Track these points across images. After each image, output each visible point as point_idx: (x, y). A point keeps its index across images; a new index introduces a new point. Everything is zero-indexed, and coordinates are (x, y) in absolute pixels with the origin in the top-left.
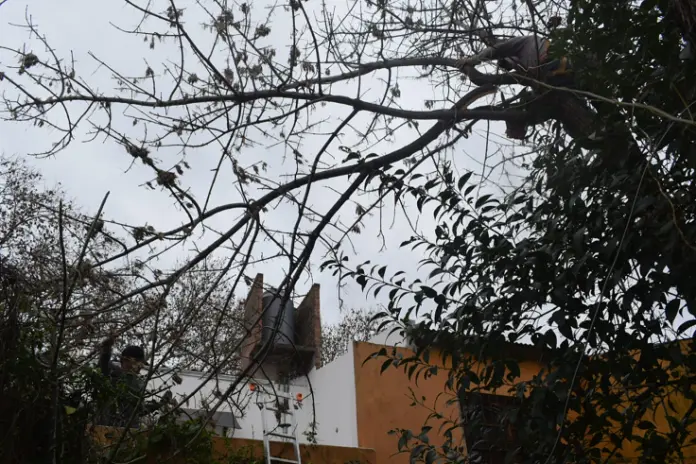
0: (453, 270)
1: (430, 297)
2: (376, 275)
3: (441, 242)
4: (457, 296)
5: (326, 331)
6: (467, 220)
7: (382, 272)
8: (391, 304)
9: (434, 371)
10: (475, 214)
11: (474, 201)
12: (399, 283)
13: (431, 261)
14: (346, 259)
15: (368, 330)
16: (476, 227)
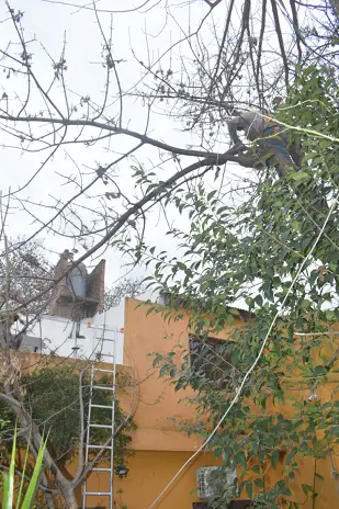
0: (199, 252)
1: (182, 269)
2: (148, 252)
3: (193, 233)
4: (200, 270)
5: (106, 291)
6: (210, 222)
7: (152, 250)
8: (157, 272)
9: (181, 317)
10: (216, 218)
11: (217, 210)
12: (163, 259)
13: (186, 245)
14: (129, 240)
15: (134, 292)
16: (216, 227)
